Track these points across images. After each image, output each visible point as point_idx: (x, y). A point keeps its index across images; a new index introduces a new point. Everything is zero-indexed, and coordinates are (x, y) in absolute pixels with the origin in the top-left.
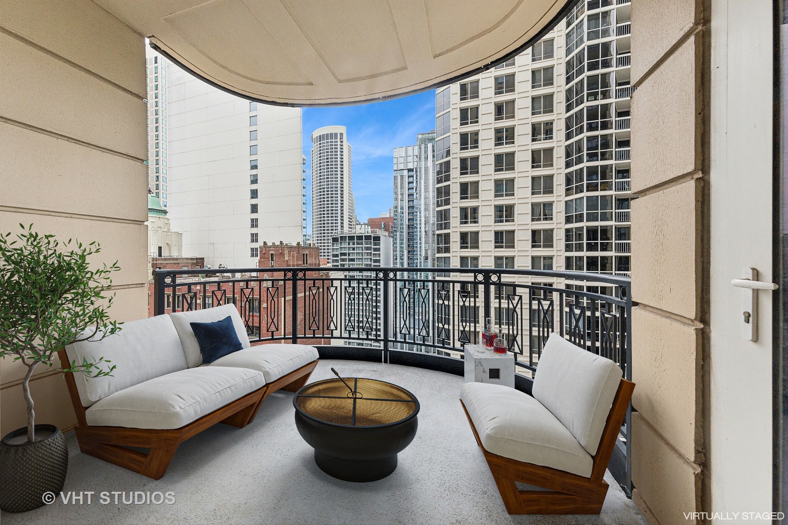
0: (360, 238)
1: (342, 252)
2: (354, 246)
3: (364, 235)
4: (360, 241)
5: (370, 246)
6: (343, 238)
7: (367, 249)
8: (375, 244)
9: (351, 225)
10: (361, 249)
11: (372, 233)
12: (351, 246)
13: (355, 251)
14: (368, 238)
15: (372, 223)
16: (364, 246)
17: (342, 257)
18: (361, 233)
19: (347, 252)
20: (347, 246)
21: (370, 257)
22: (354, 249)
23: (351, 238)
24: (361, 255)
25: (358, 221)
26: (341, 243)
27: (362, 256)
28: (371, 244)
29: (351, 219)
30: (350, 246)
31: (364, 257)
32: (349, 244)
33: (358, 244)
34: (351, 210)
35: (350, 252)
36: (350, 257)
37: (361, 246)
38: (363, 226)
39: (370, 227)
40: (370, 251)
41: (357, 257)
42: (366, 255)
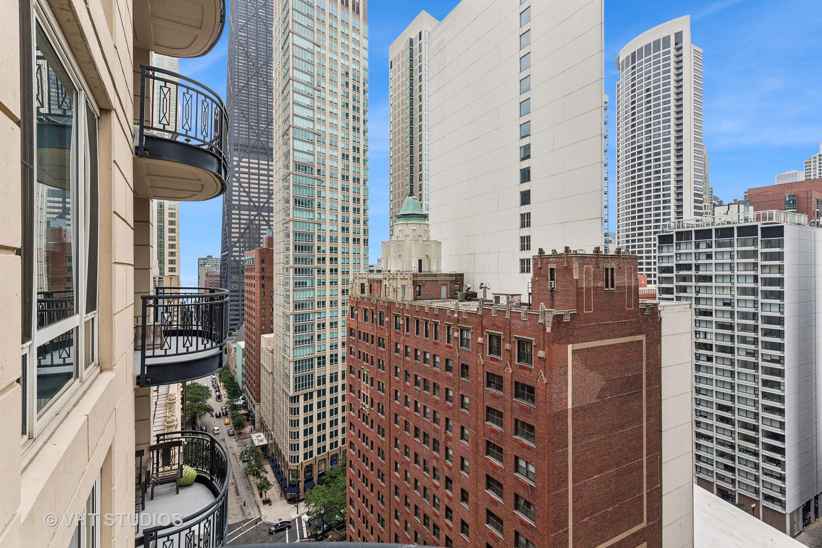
0: (726, 232)
1: (681, 262)
2: (709, 250)
3: (735, 226)
4: (727, 240)
5: (752, 248)
6: (683, 236)
7: (744, 254)
8: (767, 244)
9: (700, 208)
10: (727, 256)
11: (758, 219)
12: (703, 249)
13: (713, 261)
14: (747, 231)
15: (755, 199)
16: (736, 248)
17: (682, 273)
18: (728, 223)
19: (693, 262)
20: (693, 250)
21: (753, 273)
22: (709, 256)
23: (703, 234)
24: (727, 268)
25: (716, 199)
26: (678, 245)
27: (732, 269)
28: (755, 243)
29: (700, 196)
30: (700, 250)
31: (736, 273)
32: (697, 246)
33: (719, 245)
34: (702, 177)
35: (700, 262)
36: (700, 273)
37: (729, 249)
38: (734, 208)
39: (751, 208)
40: (752, 260)
41: (718, 273)
42: (741, 268)
